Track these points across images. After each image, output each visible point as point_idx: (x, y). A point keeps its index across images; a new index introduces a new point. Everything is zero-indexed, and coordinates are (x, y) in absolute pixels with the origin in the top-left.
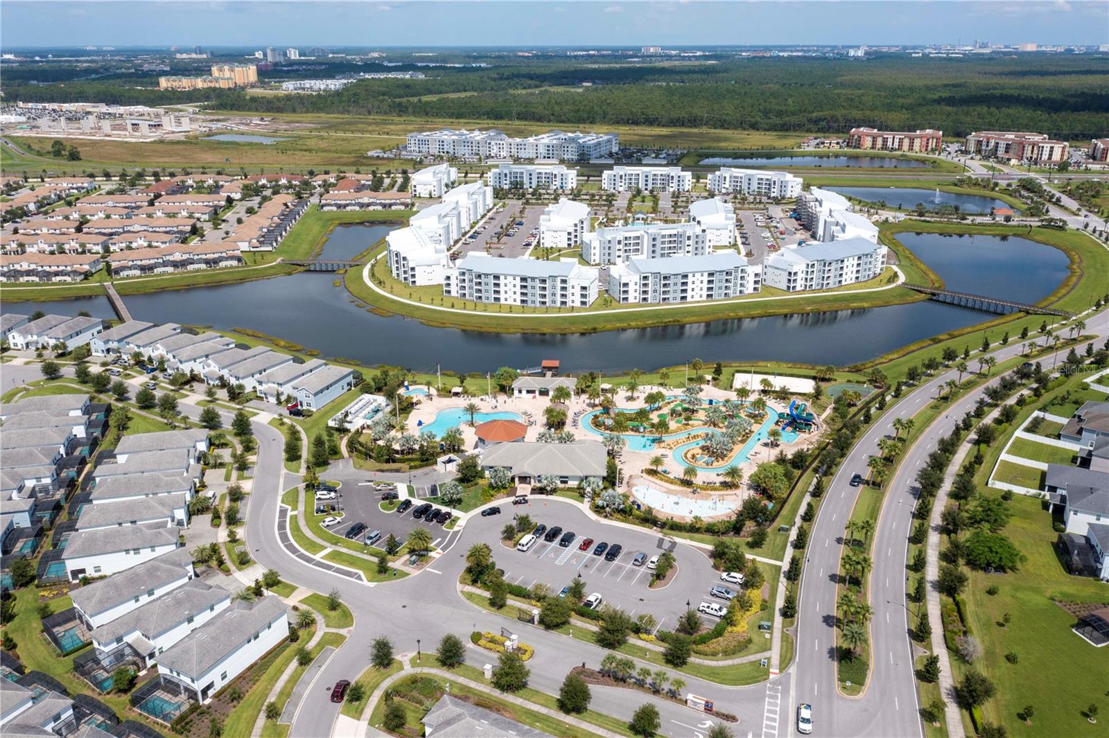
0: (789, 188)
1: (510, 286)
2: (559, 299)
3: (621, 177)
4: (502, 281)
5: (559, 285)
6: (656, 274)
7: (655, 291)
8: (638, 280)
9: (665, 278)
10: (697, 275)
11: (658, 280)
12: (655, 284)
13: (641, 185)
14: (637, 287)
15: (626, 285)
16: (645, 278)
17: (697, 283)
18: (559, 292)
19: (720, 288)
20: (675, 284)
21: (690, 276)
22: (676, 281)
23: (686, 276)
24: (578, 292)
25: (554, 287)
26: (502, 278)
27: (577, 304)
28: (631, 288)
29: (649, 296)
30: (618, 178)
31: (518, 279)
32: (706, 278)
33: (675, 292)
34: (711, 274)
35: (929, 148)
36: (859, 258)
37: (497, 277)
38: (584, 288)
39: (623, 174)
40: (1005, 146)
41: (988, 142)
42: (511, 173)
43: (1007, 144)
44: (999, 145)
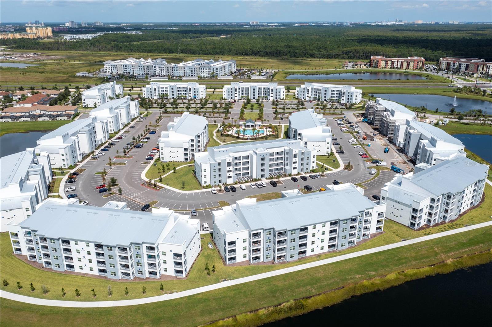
0: (354, 97)
1: (83, 253)
2: (146, 269)
3: (236, 90)
4: (72, 246)
5: (145, 252)
6: (268, 231)
7: (268, 249)
8: (247, 238)
9: (280, 234)
10: (320, 227)
11: (271, 236)
12: (268, 241)
13: (250, 96)
14: (246, 244)
15: (232, 243)
16: (256, 235)
17: (319, 235)
18: (146, 261)
19: (344, 237)
20: (293, 240)
21: (310, 228)
22: (293, 236)
23: (305, 229)
24: (170, 259)
25: (138, 256)
26: (72, 243)
27: (171, 272)
28: (239, 247)
29: (261, 254)
30: (234, 91)
31: (92, 245)
32: (328, 228)
33: (292, 248)
34: (334, 223)
35: (419, 67)
36: (476, 184)
37: (66, 242)
38: (177, 255)
39: (237, 88)
40: (465, 66)
41: (454, 64)
42: (159, 88)
43: (467, 65)
44: (462, 65)
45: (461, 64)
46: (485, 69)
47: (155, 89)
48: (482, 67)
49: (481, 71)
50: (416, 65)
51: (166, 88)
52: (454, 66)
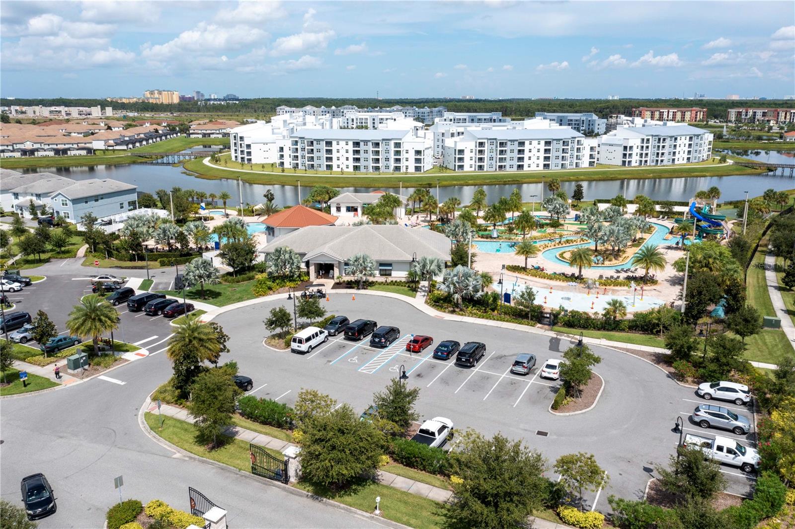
0: (597, 127)
1: (343, 152)
2: (392, 164)
4: (334, 147)
5: (392, 149)
6: (492, 140)
7: (491, 159)
8: (474, 148)
9: (502, 144)
10: (535, 143)
11: (494, 147)
12: (491, 151)
14: (473, 155)
15: (461, 152)
16: (481, 144)
17: (534, 151)
18: (392, 157)
19: (557, 158)
20: (512, 151)
21: (527, 143)
22: (512, 147)
23: (522, 144)
24: (412, 156)
25: (387, 151)
26: (334, 143)
27: (412, 169)
28: (467, 156)
29: (485, 164)
31: (351, 143)
32: (542, 147)
33: (512, 159)
34: (548, 143)
35: (698, 119)
36: (691, 138)
37: (329, 143)
38: (418, 152)
39: (452, 118)
40: (761, 114)
41: (747, 112)
42: (357, 119)
43: (763, 112)
44: (757, 114)
45: (755, 112)
46: (788, 117)
47: (353, 120)
48: (784, 114)
49: (783, 120)
50: (694, 115)
51: (367, 119)
52: (746, 115)
